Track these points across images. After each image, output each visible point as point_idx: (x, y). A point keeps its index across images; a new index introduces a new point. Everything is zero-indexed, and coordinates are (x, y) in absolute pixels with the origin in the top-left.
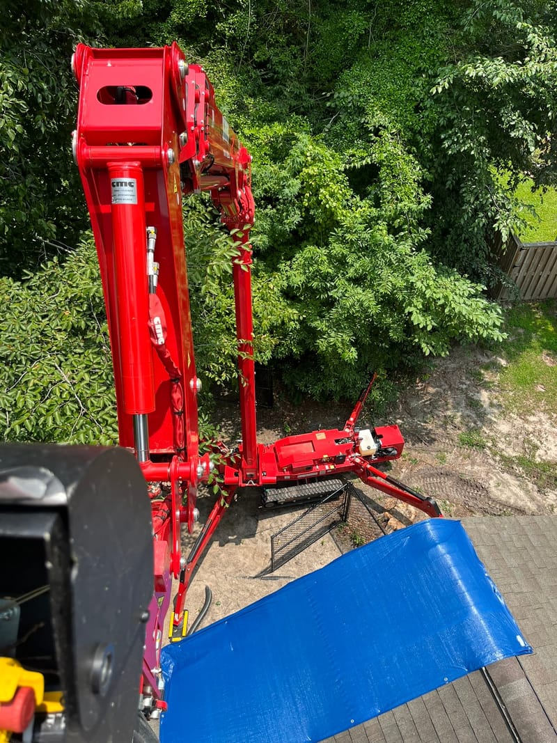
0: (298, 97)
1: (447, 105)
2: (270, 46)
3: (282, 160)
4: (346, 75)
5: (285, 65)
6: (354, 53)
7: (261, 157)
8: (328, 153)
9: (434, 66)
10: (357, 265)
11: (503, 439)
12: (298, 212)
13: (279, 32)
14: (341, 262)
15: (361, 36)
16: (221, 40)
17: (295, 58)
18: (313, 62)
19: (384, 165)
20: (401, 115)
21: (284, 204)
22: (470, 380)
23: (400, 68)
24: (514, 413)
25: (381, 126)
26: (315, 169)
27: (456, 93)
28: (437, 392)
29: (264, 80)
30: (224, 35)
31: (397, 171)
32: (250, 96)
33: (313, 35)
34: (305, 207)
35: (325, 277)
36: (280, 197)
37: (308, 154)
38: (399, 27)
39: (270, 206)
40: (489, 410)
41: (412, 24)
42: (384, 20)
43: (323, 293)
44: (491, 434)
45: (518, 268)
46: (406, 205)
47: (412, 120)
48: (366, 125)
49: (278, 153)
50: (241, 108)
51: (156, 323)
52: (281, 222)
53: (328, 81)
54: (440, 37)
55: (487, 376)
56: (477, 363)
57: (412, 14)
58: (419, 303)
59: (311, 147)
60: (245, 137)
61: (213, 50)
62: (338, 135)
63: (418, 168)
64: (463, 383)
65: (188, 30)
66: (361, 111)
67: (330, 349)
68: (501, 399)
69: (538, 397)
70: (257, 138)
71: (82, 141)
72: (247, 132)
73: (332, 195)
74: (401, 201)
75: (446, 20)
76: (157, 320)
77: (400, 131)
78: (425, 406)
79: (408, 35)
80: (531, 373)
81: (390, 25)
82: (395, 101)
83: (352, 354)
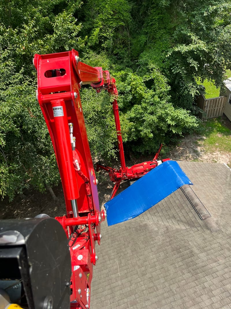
0: (128, 62)
1: (172, 59)
2: (118, 49)
3: (125, 81)
4: (142, 54)
5: (123, 54)
6: (143, 48)
7: (118, 81)
8: (138, 77)
9: (167, 49)
10: (150, 109)
11: (205, 161)
12: (131, 96)
13: (120, 44)
14: (145, 109)
15: (145, 42)
16: (103, 49)
17: (126, 51)
18: (132, 52)
19: (155, 79)
20: (159, 64)
21: (127, 94)
22: (194, 145)
23: (157, 51)
24: (209, 153)
25: (153, 68)
26: (135, 82)
27: (174, 56)
28: (183, 150)
29: (117, 59)
30: (104, 48)
31: (159, 80)
32: (114, 64)
33: (131, 44)
34: (133, 94)
35: (141, 114)
36: (125, 92)
37: (132, 78)
38: (156, 39)
39: (122, 95)
40: (200, 152)
41: (159, 37)
42: (151, 37)
43: (141, 118)
44: (201, 160)
45: (206, 107)
46: (163, 90)
47: (162, 65)
48: (149, 68)
49: (123, 79)
50: (111, 68)
51: (76, 162)
52: (126, 99)
53: (137, 57)
54: (168, 40)
55: (200, 142)
56: (196, 139)
57: (159, 34)
58: (170, 118)
59: (133, 76)
60: (113, 76)
61: (101, 52)
62: (141, 72)
63: (166, 79)
64: (192, 146)
65: (93, 47)
66: (147, 64)
67: (145, 135)
68: (204, 149)
69: (216, 147)
70: (117, 76)
71: (40, 93)
72: (114, 74)
73: (140, 89)
74: (161, 89)
75: (169, 35)
76: (76, 161)
77: (159, 69)
78: (180, 154)
79: (158, 41)
80: (214, 140)
81: (153, 38)
82: (157, 60)
83: (151, 135)
